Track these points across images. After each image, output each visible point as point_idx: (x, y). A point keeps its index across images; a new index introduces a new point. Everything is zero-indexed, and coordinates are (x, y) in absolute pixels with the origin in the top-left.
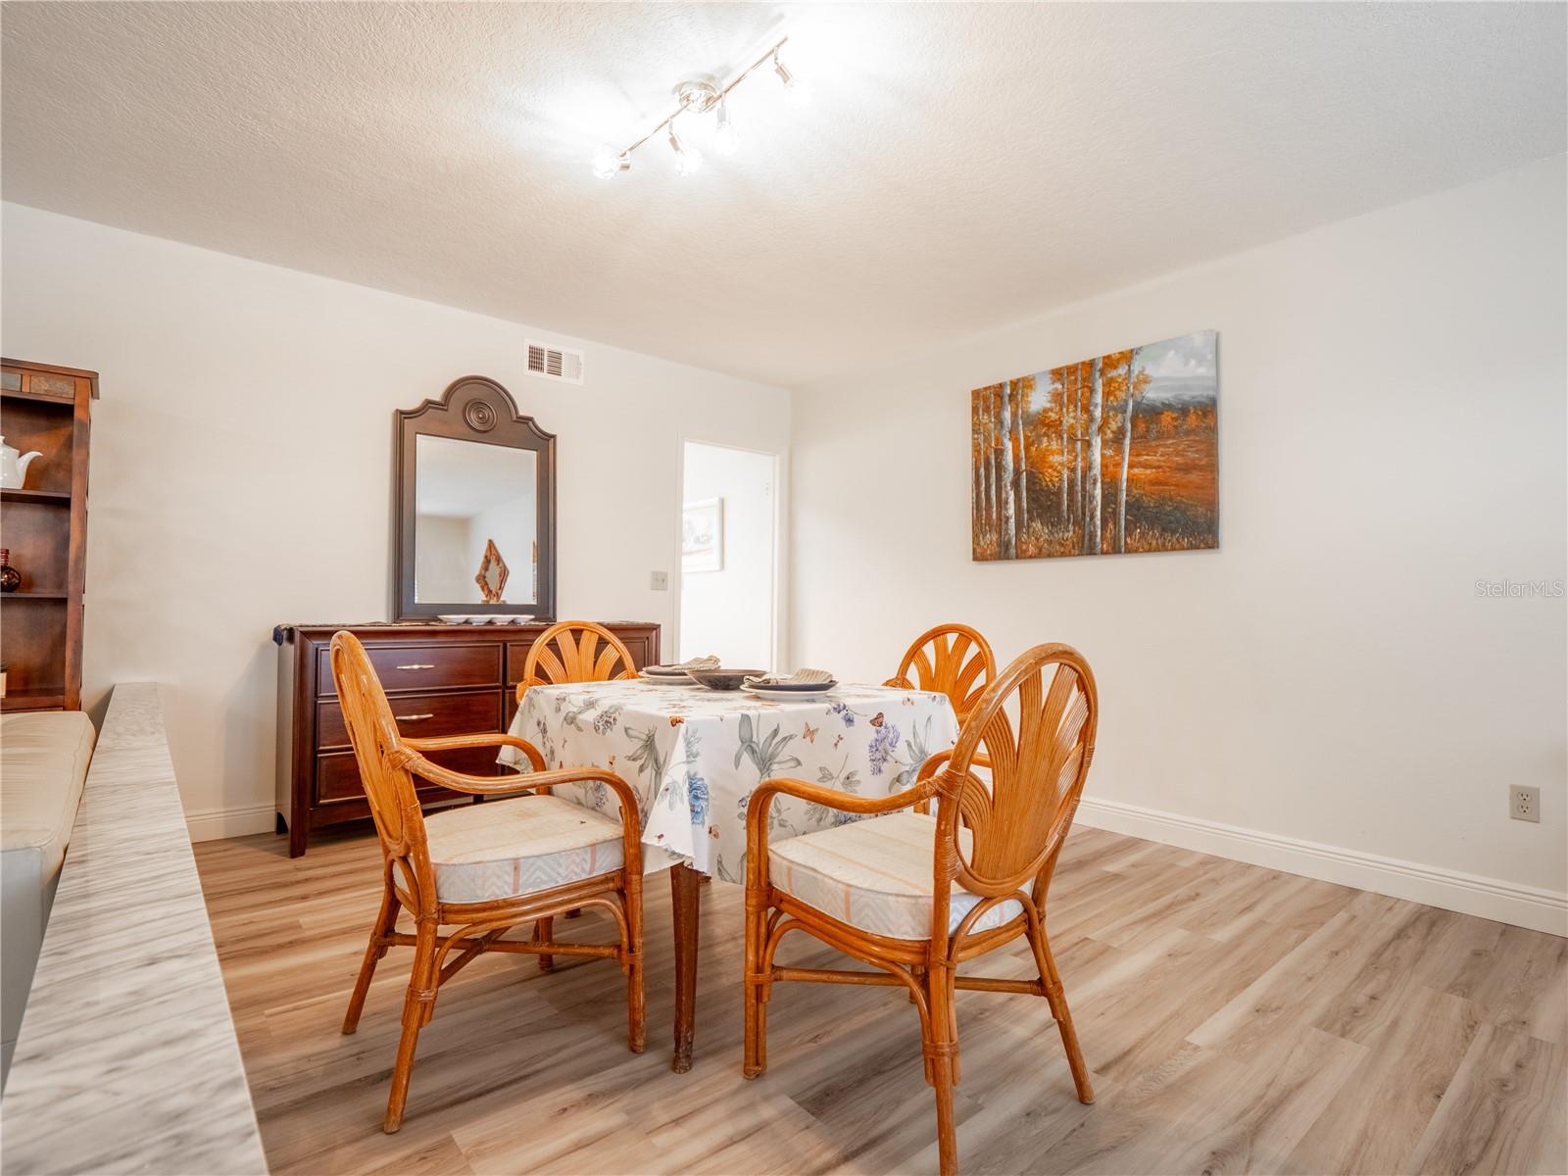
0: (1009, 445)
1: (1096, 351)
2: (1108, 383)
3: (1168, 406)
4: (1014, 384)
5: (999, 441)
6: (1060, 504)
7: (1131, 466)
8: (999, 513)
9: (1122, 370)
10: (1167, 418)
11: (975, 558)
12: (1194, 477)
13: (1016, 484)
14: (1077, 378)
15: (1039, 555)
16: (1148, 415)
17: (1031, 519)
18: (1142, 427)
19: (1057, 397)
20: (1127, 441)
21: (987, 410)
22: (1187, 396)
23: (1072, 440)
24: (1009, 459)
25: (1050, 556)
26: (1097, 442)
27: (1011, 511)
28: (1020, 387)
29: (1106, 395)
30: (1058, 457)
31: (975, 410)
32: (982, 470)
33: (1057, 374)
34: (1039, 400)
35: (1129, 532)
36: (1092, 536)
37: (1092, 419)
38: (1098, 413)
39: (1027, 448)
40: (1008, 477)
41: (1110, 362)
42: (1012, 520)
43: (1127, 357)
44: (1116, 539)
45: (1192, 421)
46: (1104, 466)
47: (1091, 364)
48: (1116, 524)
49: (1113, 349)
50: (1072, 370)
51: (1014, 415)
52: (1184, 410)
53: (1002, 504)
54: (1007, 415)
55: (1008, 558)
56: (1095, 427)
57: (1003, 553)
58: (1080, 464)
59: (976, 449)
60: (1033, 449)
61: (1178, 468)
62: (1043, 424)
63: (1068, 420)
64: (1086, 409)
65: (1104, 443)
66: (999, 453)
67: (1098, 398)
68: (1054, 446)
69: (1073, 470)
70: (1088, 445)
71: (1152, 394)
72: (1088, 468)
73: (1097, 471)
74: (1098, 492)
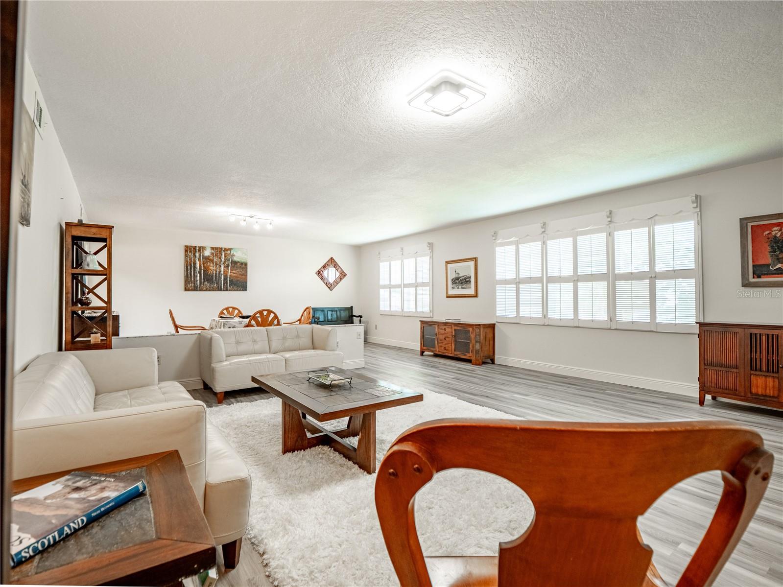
0: (198, 262)
1: (223, 246)
2: (225, 254)
3: (239, 262)
4: (200, 248)
5: (194, 260)
6: (213, 279)
7: (230, 273)
8: (194, 279)
9: (229, 252)
10: (238, 264)
11: (186, 290)
12: (244, 276)
13: (200, 272)
14: (217, 251)
15: (206, 290)
16: (234, 263)
17: (204, 281)
18: (233, 265)
19: (212, 254)
20: (230, 267)
21: (191, 252)
22: (243, 261)
23: (216, 264)
24: (198, 266)
25: (210, 290)
26: (222, 266)
27: (198, 278)
28: (202, 249)
29: (225, 256)
30: (212, 268)
31: (186, 251)
32: (189, 267)
33: (212, 248)
34: (207, 253)
35: (230, 287)
36: (221, 287)
37: (221, 261)
38: (223, 260)
39: (203, 264)
40: (198, 270)
41: (226, 250)
42: (199, 281)
43: (230, 249)
44: (227, 288)
45: (243, 266)
46: (224, 272)
47: (221, 248)
48: (227, 284)
49: (227, 246)
50: (217, 248)
51: (200, 255)
52: (242, 264)
53: (195, 276)
54: (197, 254)
55: (197, 290)
56: (222, 263)
57: (195, 289)
58: (218, 270)
59: (186, 261)
60: (205, 265)
61: (241, 275)
62: (207, 259)
63: (215, 260)
64: (220, 258)
65: (224, 267)
66: (195, 264)
67: (223, 256)
68: (211, 265)
69: (216, 271)
70: (220, 266)
71: (235, 259)
72: (220, 271)
73: (222, 272)
74: (223, 277)
